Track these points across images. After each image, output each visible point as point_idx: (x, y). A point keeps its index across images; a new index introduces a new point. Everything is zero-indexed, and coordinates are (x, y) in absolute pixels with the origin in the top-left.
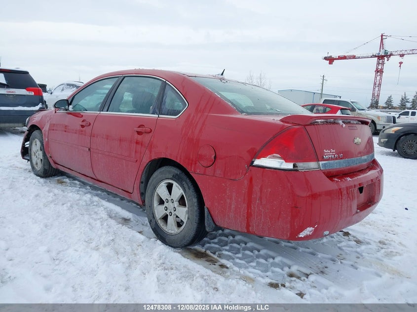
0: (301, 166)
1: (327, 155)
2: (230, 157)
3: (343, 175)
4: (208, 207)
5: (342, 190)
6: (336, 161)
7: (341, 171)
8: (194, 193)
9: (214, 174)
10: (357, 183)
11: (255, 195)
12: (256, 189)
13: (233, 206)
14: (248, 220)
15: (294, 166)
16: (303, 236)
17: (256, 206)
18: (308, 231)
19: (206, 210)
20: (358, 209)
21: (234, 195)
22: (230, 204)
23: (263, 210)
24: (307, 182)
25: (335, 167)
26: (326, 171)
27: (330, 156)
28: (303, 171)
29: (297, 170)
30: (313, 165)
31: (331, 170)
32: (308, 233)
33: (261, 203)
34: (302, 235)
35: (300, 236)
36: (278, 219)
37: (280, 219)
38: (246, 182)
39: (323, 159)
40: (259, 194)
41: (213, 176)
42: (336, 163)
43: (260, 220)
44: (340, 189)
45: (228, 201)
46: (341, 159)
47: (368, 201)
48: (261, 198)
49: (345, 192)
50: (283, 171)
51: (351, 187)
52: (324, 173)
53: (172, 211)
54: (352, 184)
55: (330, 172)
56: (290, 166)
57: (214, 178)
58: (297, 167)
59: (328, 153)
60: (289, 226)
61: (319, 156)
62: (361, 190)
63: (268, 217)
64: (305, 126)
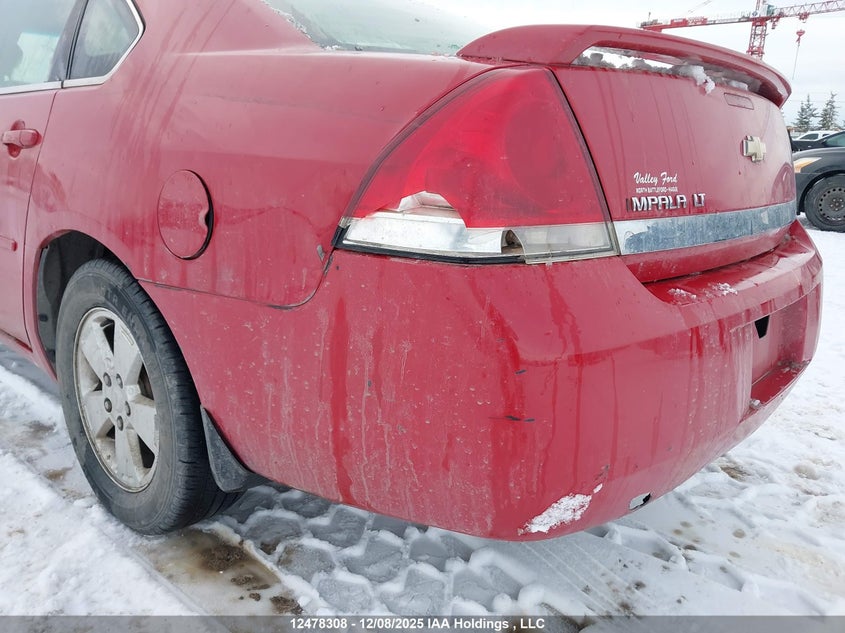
0: (537, 240)
1: (646, 195)
2: (261, 212)
3: (703, 272)
4: (211, 409)
5: (703, 334)
6: (681, 220)
7: (697, 257)
8: (169, 355)
9: (214, 285)
10: (753, 303)
11: (357, 369)
12: (360, 342)
13: (286, 409)
14: (340, 464)
15: (510, 242)
16: (545, 529)
17: (362, 411)
18: (568, 508)
19: (205, 419)
20: (754, 396)
21: (287, 365)
22: (277, 400)
23: (387, 428)
24: (559, 310)
25: (677, 244)
26: (641, 262)
27: (658, 200)
28: (549, 262)
29: (518, 261)
30: (586, 236)
31: (658, 258)
32: (568, 517)
33: (380, 396)
34: (540, 524)
35: (534, 529)
36: (446, 465)
37: (452, 464)
38: (324, 317)
39: (630, 213)
40: (369, 363)
41: (213, 293)
42: (681, 228)
43: (383, 465)
44: (696, 331)
45: (269, 388)
46: (700, 211)
47: (779, 359)
48: (377, 381)
49: (713, 341)
50: (456, 267)
51: (734, 319)
52: (633, 269)
53: (124, 415)
54: (739, 307)
55: (658, 264)
56: (487, 242)
57: (215, 300)
58: (520, 246)
59: (650, 186)
60: (486, 491)
61: (614, 202)
62: (762, 327)
63: (407, 452)
64: (554, 67)
